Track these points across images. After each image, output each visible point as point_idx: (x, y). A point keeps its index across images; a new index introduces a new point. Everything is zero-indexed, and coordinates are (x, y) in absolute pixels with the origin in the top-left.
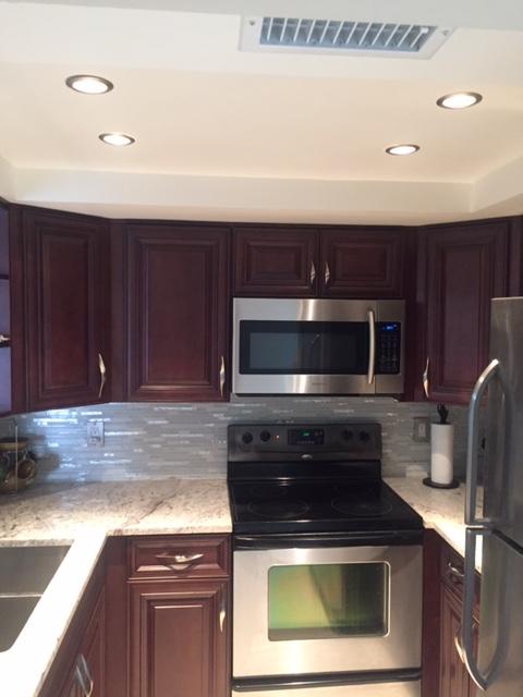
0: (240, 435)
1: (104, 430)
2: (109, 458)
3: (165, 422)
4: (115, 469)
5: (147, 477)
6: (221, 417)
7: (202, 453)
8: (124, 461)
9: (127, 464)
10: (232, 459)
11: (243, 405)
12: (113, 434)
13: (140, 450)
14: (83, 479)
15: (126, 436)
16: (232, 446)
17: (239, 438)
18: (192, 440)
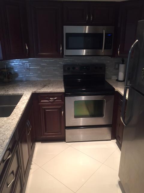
0: (66, 68)
1: (29, 67)
2: (31, 74)
3: (46, 64)
4: (33, 76)
5: (42, 79)
6: (61, 63)
7: (56, 73)
8: (36, 75)
9: (36, 76)
10: (64, 74)
11: (67, 59)
12: (32, 67)
13: (40, 72)
14: (25, 80)
15: (35, 68)
16: (64, 71)
17: (66, 69)
18: (53, 69)
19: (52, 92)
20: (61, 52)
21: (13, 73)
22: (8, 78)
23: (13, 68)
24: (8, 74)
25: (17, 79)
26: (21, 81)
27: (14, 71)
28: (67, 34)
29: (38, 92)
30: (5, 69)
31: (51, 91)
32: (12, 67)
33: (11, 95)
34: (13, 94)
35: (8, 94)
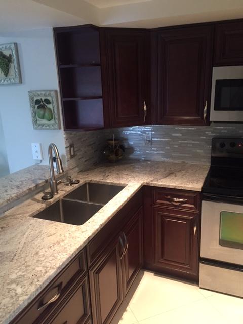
0: (218, 143)
1: (152, 138)
2: (154, 151)
3: (181, 135)
4: (157, 155)
5: (172, 161)
6: (210, 133)
7: (198, 151)
8: (161, 152)
9: (162, 154)
10: (213, 155)
11: (222, 127)
12: (156, 139)
13: (169, 148)
14: (143, 159)
15: (162, 141)
16: (214, 149)
17: (218, 145)
18: (193, 144)
19: (176, 188)
20: (205, 115)
21: (126, 147)
22: (117, 155)
23: (126, 139)
24: (117, 148)
25: (131, 157)
26: (138, 161)
27: (129, 144)
28: (217, 81)
29: (153, 185)
30: (112, 140)
31: (176, 186)
32: (125, 137)
33: (109, 184)
34: (112, 183)
35: (104, 182)
